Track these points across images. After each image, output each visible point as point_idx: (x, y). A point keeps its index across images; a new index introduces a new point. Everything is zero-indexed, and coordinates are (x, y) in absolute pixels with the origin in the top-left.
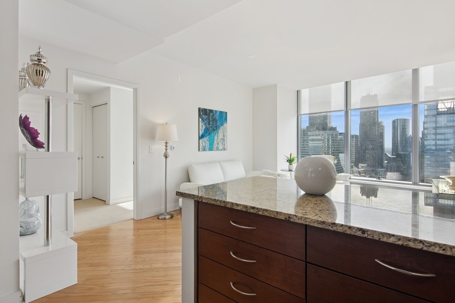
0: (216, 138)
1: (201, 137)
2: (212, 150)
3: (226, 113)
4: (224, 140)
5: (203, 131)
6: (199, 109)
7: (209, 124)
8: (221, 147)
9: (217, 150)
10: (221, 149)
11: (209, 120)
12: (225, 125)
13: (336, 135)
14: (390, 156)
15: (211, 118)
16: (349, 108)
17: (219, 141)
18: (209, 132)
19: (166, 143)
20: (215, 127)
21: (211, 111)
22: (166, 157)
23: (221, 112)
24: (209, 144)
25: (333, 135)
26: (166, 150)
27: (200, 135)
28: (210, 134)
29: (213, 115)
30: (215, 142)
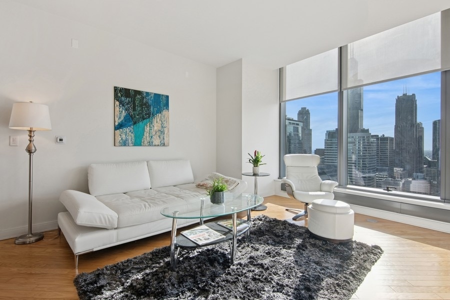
0: (147, 129)
1: (118, 127)
2: (141, 145)
3: (167, 97)
4: (162, 132)
5: (122, 118)
6: (116, 89)
7: (134, 110)
8: (157, 141)
9: (150, 145)
10: (157, 144)
11: (134, 103)
12: (165, 112)
13: (368, 137)
14: (429, 159)
15: (137, 103)
16: (343, 87)
17: (154, 133)
18: (135, 121)
19: (30, 131)
20: (146, 114)
21: (138, 92)
22: (30, 151)
23: (157, 96)
24: (135, 137)
25: (364, 137)
26: (30, 141)
27: (117, 124)
28: (135, 123)
29: (143, 98)
30: (146, 135)
